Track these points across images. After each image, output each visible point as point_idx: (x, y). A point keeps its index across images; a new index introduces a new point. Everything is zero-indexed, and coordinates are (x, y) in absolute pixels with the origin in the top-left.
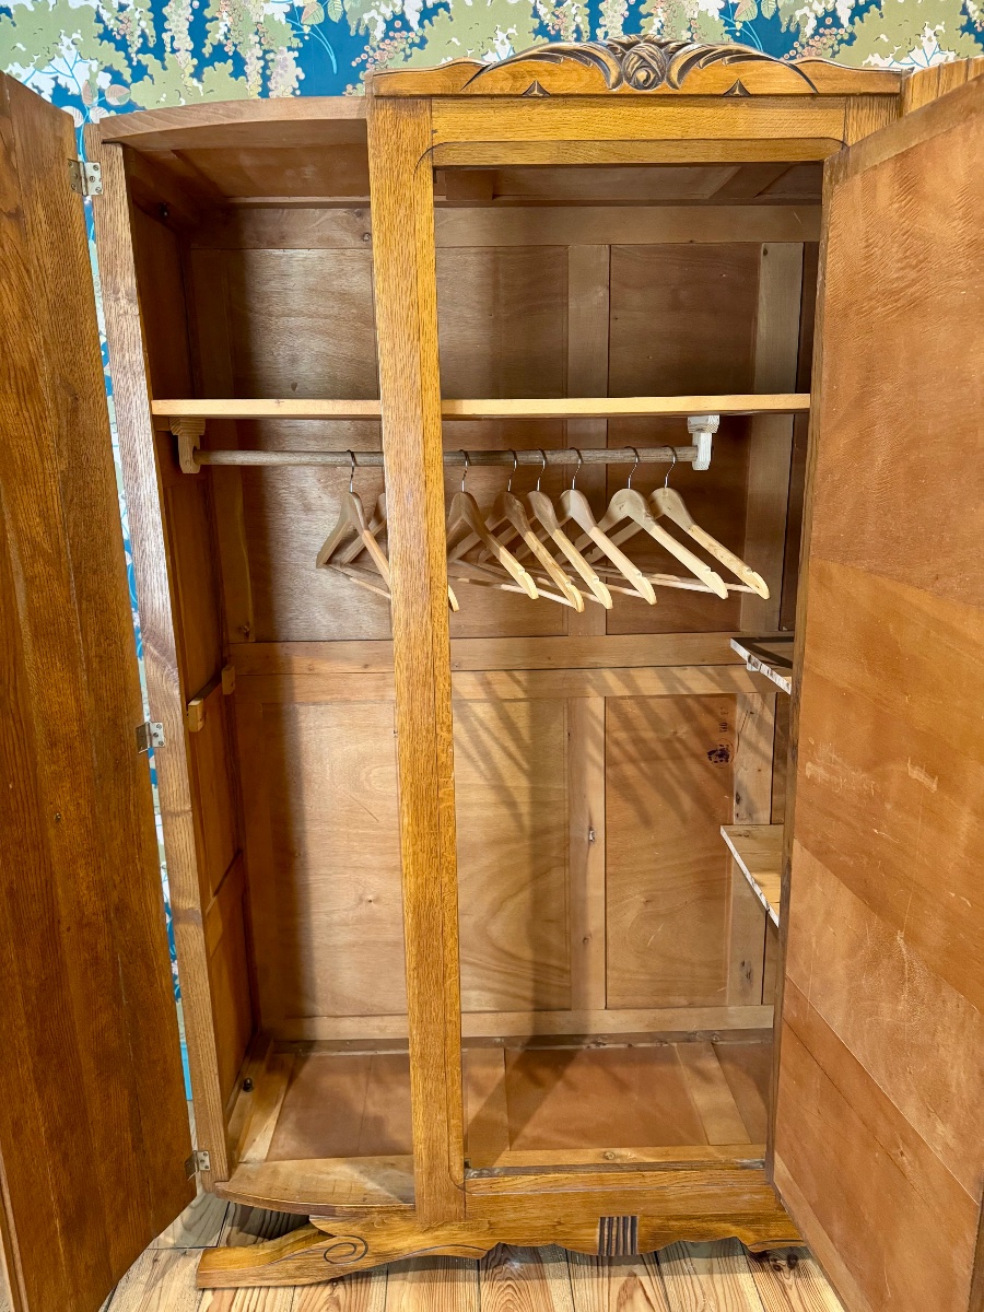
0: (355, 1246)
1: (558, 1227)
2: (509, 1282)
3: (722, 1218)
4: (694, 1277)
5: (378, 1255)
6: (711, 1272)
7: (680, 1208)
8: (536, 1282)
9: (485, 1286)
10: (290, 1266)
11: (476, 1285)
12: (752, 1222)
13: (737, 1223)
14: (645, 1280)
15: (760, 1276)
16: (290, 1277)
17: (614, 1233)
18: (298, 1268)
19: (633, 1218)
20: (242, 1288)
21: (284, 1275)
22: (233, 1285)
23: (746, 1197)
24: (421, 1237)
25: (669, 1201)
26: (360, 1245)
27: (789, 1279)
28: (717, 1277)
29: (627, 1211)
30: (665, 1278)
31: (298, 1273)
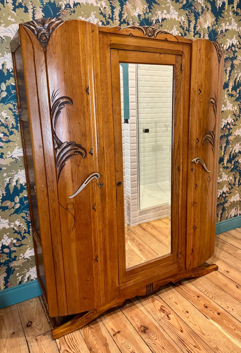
0: (94, 312)
1: (138, 291)
2: (128, 308)
3: (168, 278)
4: (164, 293)
5: (100, 312)
6: (167, 291)
7: (162, 277)
8: (134, 306)
9: (123, 311)
10: (78, 323)
11: (121, 312)
12: (174, 277)
13: (171, 278)
14: (155, 297)
15: (176, 288)
16: (78, 327)
17: (149, 288)
18: (80, 324)
19: (152, 283)
20: (65, 335)
21: (76, 327)
22: (63, 335)
23: (174, 271)
24: (109, 304)
25: (160, 276)
26: (95, 311)
27: (181, 286)
28: (168, 291)
29: (151, 282)
30: (159, 295)
31: (80, 325)
